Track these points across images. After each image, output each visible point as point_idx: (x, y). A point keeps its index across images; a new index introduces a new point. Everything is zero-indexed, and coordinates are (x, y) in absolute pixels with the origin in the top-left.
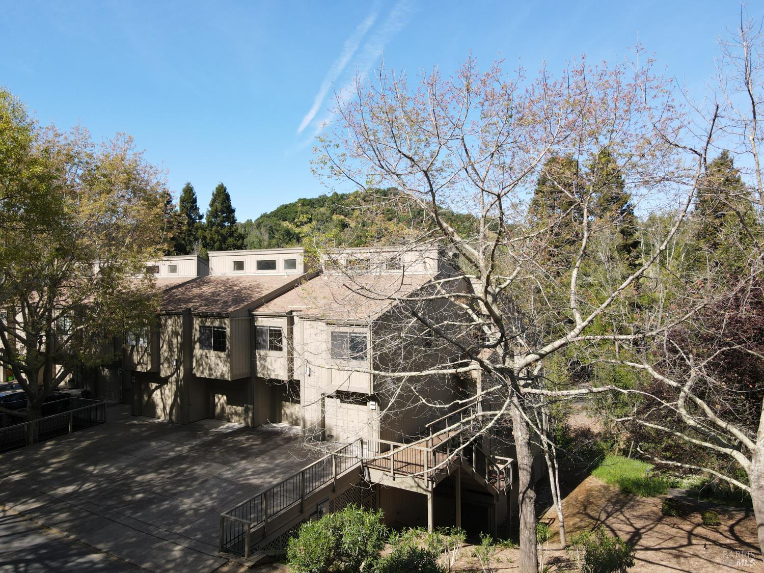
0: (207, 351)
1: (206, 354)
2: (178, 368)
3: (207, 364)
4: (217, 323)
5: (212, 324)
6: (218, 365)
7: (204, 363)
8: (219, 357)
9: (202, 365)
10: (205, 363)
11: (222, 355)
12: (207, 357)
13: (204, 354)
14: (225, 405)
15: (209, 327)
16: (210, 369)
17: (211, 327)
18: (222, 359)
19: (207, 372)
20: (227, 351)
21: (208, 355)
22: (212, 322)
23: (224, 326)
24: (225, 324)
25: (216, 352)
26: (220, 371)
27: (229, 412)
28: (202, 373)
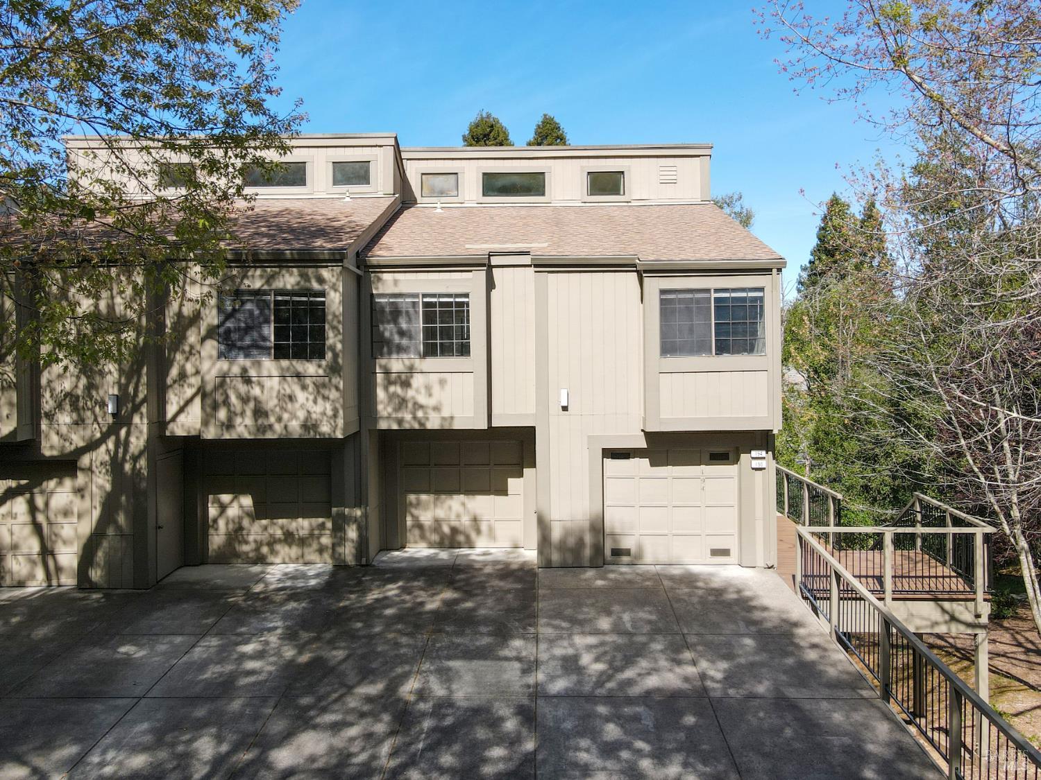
0: (247, 363)
1: (244, 370)
2: (121, 420)
3: (245, 400)
4: (289, 280)
5: (268, 282)
6: (291, 398)
7: (233, 399)
8: (299, 376)
9: (226, 402)
10: (240, 397)
11: (311, 368)
12: (247, 380)
13: (236, 370)
14: (246, 522)
15: (257, 293)
16: (259, 412)
17: (266, 293)
18: (308, 381)
19: (249, 421)
20: (329, 355)
21: (252, 373)
22: (270, 279)
23: (316, 286)
24: (321, 280)
25: (285, 363)
26: (301, 415)
27: (265, 537)
28: (229, 425)
